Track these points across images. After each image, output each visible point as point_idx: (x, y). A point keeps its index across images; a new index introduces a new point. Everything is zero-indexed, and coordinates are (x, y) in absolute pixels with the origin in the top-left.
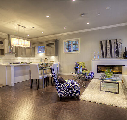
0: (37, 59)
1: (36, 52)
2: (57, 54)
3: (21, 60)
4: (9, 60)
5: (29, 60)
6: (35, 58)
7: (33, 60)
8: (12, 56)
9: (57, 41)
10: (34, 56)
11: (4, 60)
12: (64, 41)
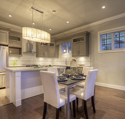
0: (62, 61)
1: (60, 52)
2: (87, 53)
3: (43, 61)
4: (29, 61)
5: (52, 61)
6: (59, 59)
7: (56, 62)
8: (33, 56)
9: (88, 35)
10: (58, 57)
11: (23, 61)
12: (99, 33)
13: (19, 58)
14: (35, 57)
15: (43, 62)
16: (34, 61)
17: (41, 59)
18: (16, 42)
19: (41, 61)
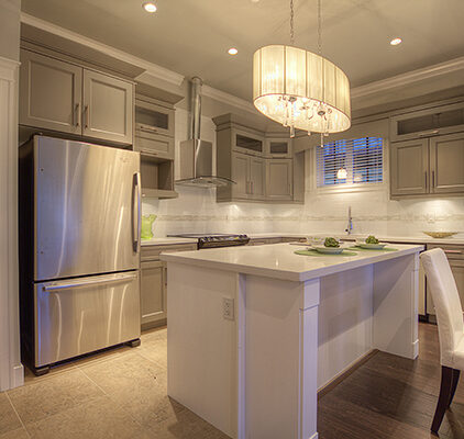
3: (239, 218)
4: (191, 219)
5: (269, 219)
6: (306, 211)
7: (291, 223)
13: (157, 205)
14: (214, 199)
15: (242, 221)
16: (209, 218)
17: (234, 209)
18: (154, 132)
19: (235, 219)
